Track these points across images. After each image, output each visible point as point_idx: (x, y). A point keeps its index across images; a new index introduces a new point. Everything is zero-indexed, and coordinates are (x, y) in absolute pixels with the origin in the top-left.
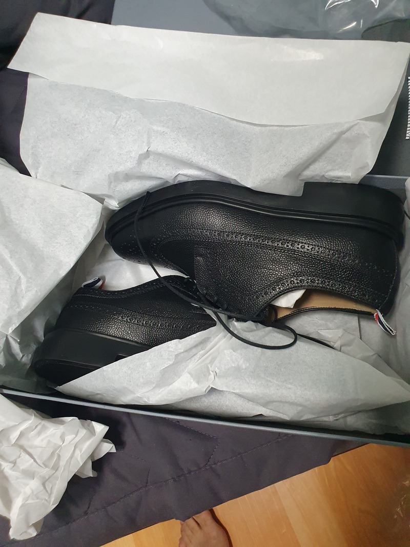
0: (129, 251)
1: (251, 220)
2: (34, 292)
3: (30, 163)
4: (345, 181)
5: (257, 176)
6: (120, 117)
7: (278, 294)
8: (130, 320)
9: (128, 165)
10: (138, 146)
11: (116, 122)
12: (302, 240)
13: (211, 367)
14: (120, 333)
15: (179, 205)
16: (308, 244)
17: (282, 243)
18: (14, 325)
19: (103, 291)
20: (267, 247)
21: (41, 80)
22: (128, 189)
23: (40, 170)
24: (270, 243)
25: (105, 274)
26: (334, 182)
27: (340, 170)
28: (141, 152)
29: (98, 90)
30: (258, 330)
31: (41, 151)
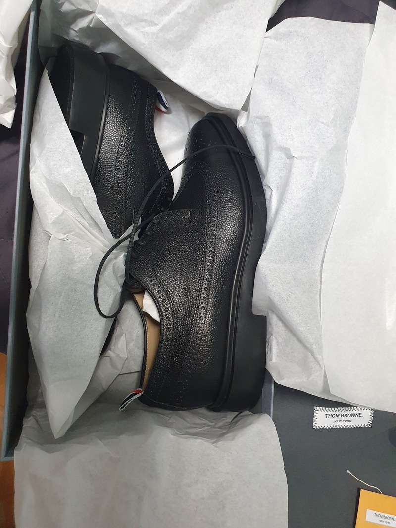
0: (196, 139)
1: (227, 265)
2: (143, 41)
3: (281, 30)
4: (268, 356)
5: (270, 270)
6: (328, 126)
7: (155, 297)
8: (123, 144)
9: (279, 137)
10: (298, 147)
11: (322, 123)
12: (208, 317)
13: (72, 235)
14: (108, 135)
15: (242, 190)
16: (205, 323)
17: (205, 297)
18: (106, 20)
19: (153, 113)
20: (201, 283)
21: (367, 38)
22: (256, 137)
23: (274, 41)
24: (205, 286)
25: (174, 113)
26: (267, 344)
27: (278, 351)
28: (292, 150)
29: (357, 102)
30: (117, 278)
31: (294, 41)
